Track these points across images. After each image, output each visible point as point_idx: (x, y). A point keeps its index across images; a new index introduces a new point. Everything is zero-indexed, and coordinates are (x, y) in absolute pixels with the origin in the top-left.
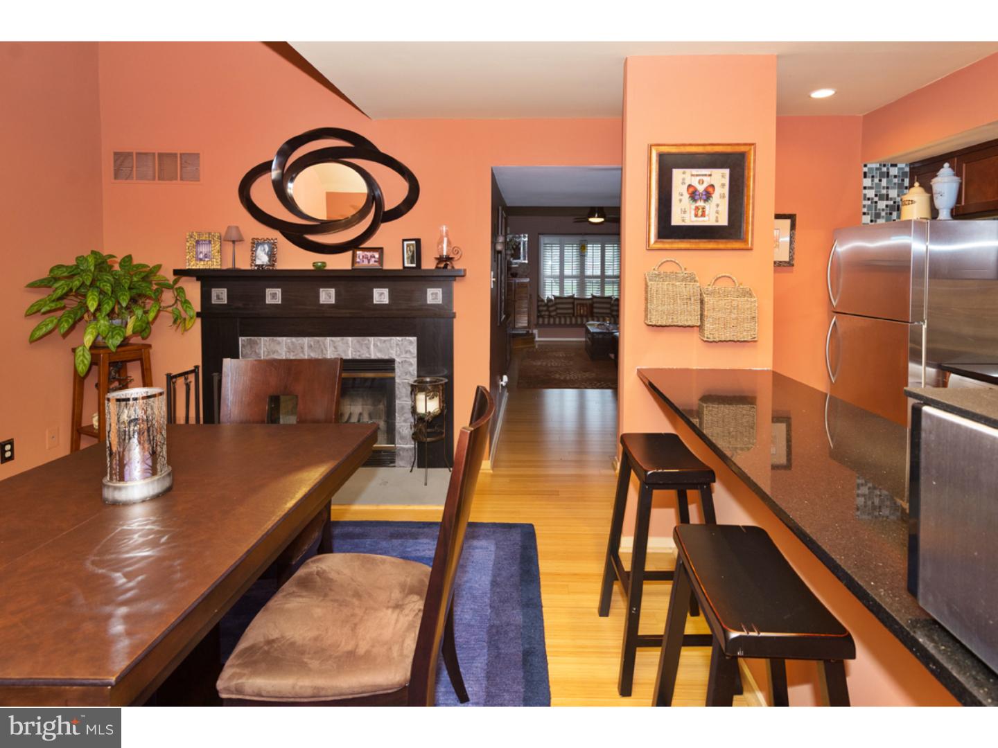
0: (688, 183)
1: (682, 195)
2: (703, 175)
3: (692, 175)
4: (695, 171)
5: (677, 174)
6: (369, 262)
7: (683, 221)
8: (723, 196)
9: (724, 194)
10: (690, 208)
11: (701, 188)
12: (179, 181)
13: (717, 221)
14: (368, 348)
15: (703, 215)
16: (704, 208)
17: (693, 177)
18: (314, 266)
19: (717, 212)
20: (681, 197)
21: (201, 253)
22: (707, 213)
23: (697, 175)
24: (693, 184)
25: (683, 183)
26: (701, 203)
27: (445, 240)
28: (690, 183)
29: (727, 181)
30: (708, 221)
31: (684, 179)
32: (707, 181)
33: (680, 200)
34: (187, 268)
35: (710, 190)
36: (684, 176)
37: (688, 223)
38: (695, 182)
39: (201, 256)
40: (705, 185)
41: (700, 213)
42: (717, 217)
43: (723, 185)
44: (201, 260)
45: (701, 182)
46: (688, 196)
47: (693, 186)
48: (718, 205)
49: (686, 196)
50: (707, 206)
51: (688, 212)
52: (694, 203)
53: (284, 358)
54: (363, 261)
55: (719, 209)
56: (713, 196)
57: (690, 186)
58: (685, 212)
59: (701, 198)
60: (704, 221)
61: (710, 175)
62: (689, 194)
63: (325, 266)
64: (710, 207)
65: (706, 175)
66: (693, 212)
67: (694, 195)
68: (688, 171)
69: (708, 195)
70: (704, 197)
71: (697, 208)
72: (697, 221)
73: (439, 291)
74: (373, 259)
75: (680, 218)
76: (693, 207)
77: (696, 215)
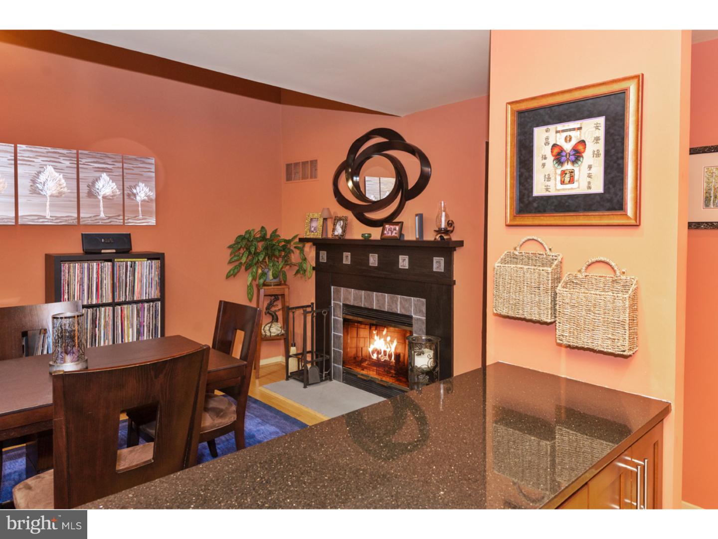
0: (552, 143)
1: (545, 158)
2: (570, 130)
3: (557, 132)
4: (560, 127)
5: (539, 133)
6: (392, 234)
7: (547, 190)
8: (596, 154)
9: (598, 150)
10: (556, 173)
11: (568, 147)
12: (309, 180)
13: (589, 188)
14: (397, 304)
15: (572, 181)
16: (572, 172)
17: (558, 134)
18: (362, 236)
19: (590, 176)
20: (544, 161)
21: (313, 227)
22: (576, 178)
23: (563, 131)
24: (558, 143)
25: (547, 143)
26: (568, 166)
27: (444, 214)
28: (554, 142)
29: (601, 133)
30: (579, 187)
31: (547, 138)
32: (576, 136)
33: (544, 165)
34: (305, 237)
35: (580, 147)
36: (547, 134)
37: (553, 192)
38: (560, 140)
39: (313, 229)
40: (574, 142)
41: (567, 179)
42: (589, 183)
43: (597, 139)
44: (312, 232)
45: (568, 139)
46: (552, 158)
47: (558, 145)
48: (590, 167)
49: (550, 158)
50: (576, 168)
51: (553, 178)
52: (560, 167)
53: (352, 304)
54: (388, 233)
55: (593, 171)
56: (584, 155)
57: (555, 146)
58: (549, 179)
59: (568, 160)
60: (572, 189)
61: (580, 128)
62: (553, 156)
63: (370, 237)
64: (580, 170)
65: (574, 129)
66: (559, 178)
67: (559, 156)
68: (552, 127)
69: (577, 154)
70: (572, 158)
71: (563, 173)
72: (563, 189)
73: (442, 260)
74: (395, 232)
75: (544, 187)
76: (559, 172)
77: (563, 182)
